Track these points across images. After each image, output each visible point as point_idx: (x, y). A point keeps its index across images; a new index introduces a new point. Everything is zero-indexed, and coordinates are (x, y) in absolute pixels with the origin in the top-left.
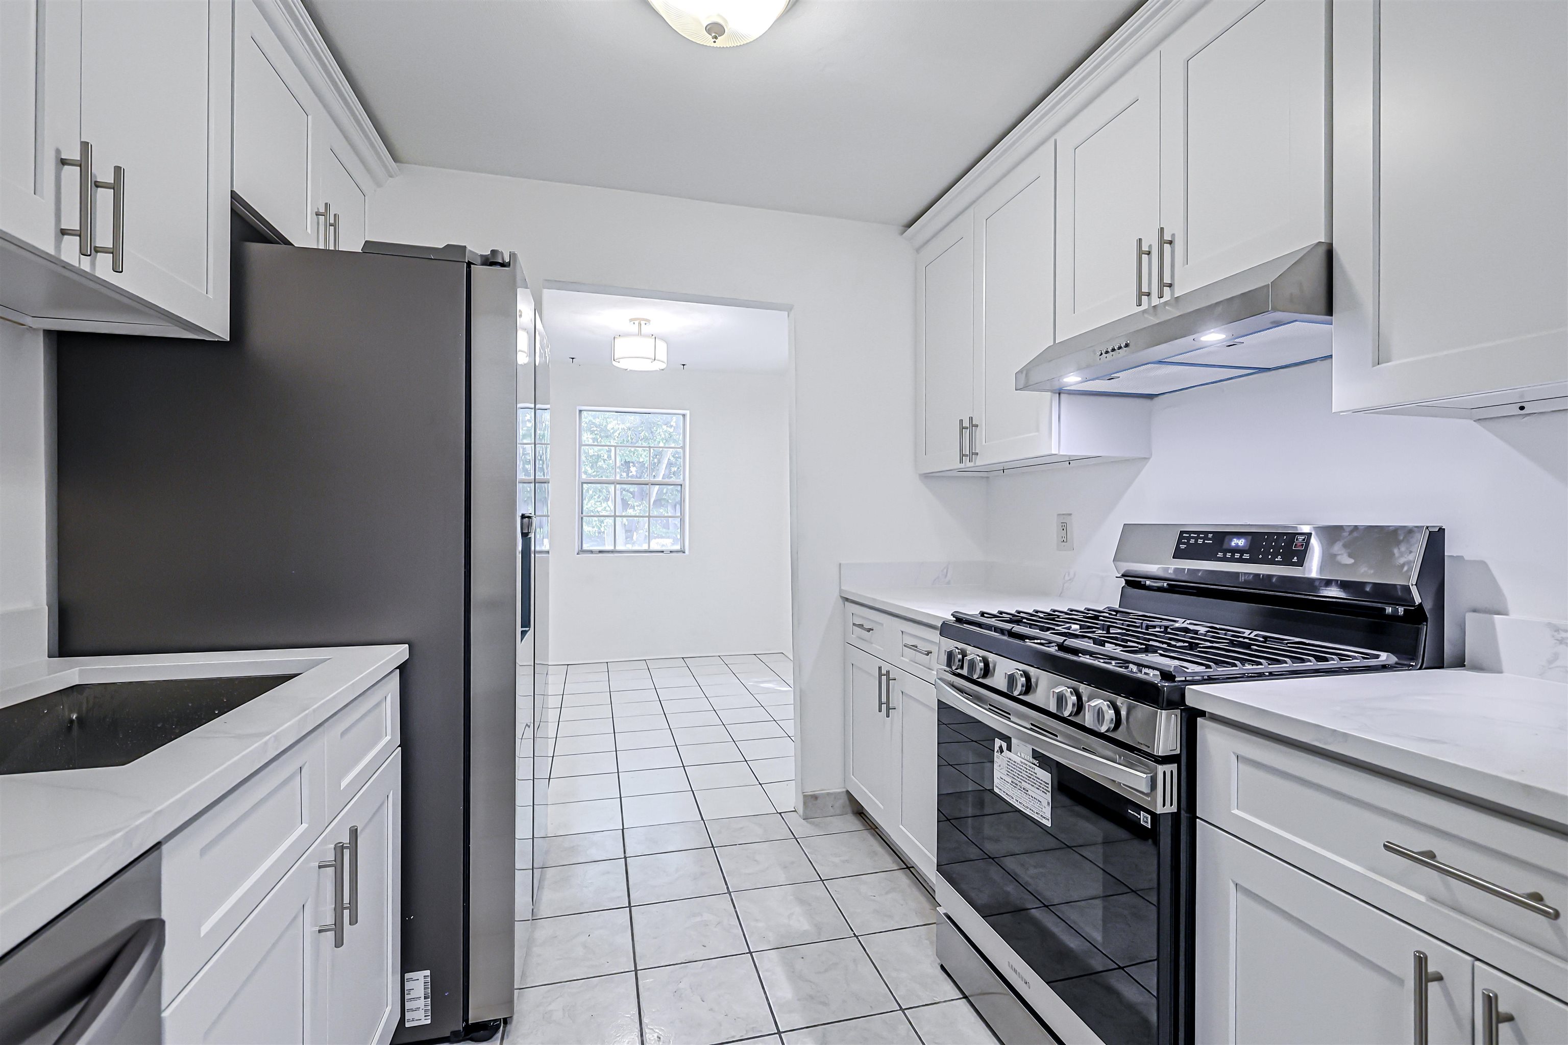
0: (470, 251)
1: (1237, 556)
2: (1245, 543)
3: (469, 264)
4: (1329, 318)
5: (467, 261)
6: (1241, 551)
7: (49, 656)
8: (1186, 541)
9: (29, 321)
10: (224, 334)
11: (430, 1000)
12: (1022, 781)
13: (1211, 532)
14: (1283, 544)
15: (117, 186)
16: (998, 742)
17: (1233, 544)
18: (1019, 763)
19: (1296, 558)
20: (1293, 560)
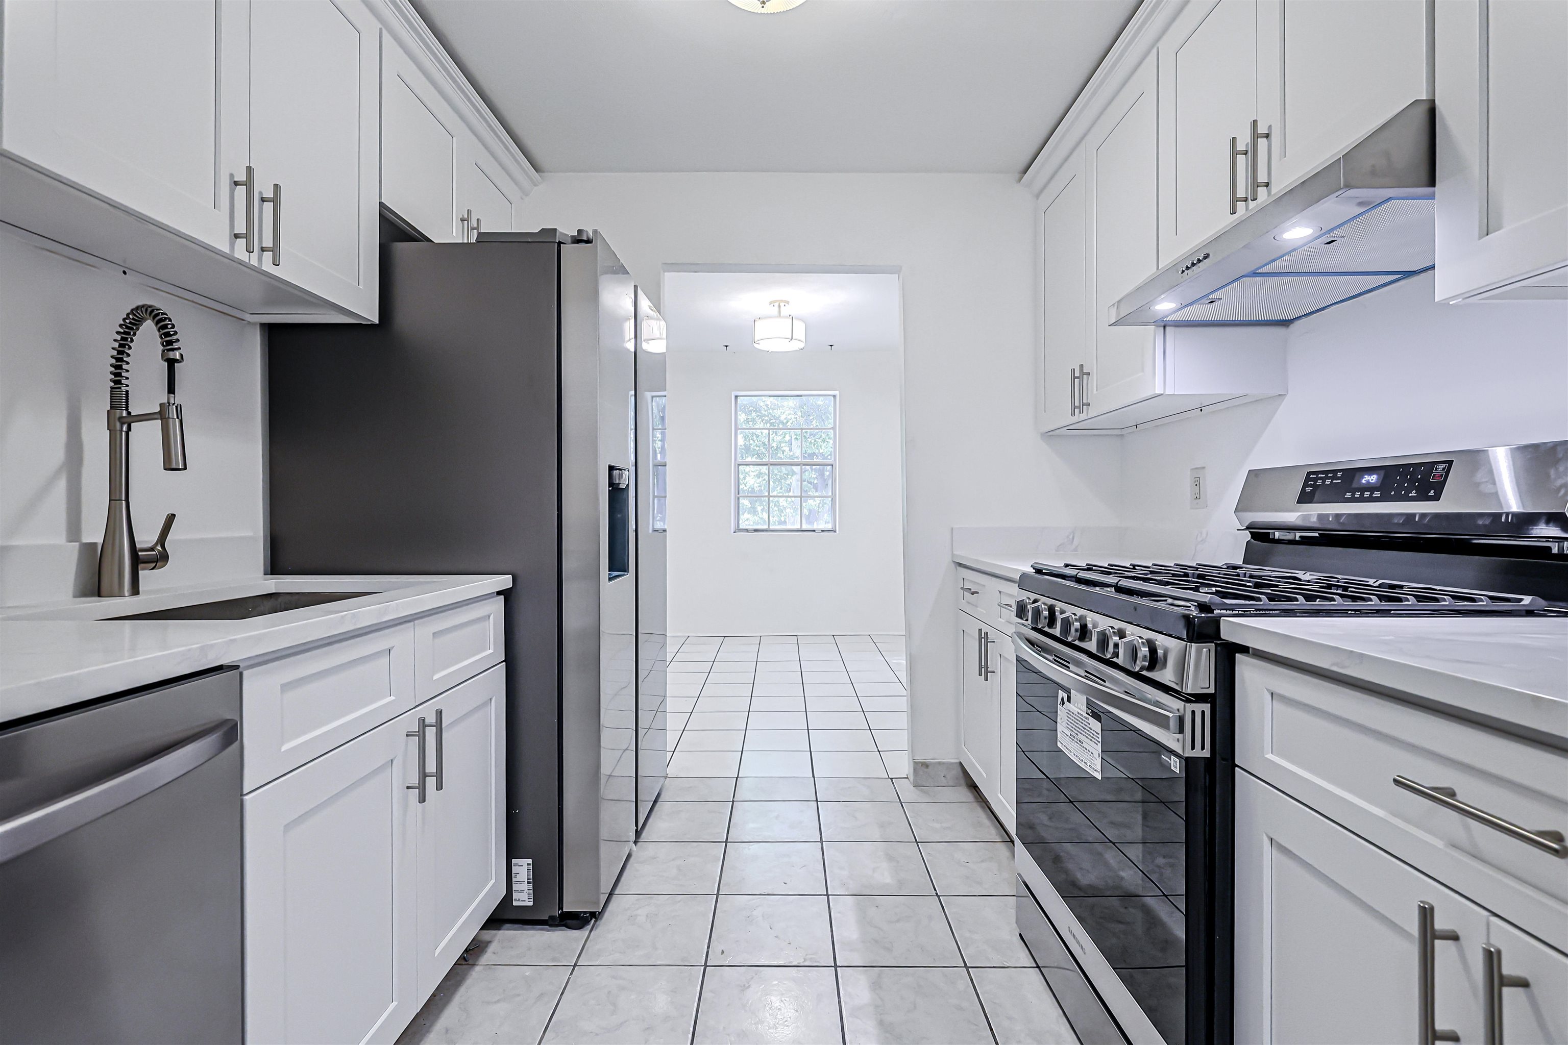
0: (561, 233)
1: (1367, 494)
2: (1378, 479)
3: (560, 243)
4: (1431, 189)
5: (557, 241)
6: (1371, 488)
7: (265, 575)
8: (1313, 483)
9: (249, 318)
10: (374, 317)
11: (532, 885)
12: (1078, 733)
13: (1340, 471)
14: (1419, 477)
15: (276, 200)
16: (1061, 694)
17: (1364, 481)
18: (1076, 714)
19: (1432, 491)
20: (1429, 494)
